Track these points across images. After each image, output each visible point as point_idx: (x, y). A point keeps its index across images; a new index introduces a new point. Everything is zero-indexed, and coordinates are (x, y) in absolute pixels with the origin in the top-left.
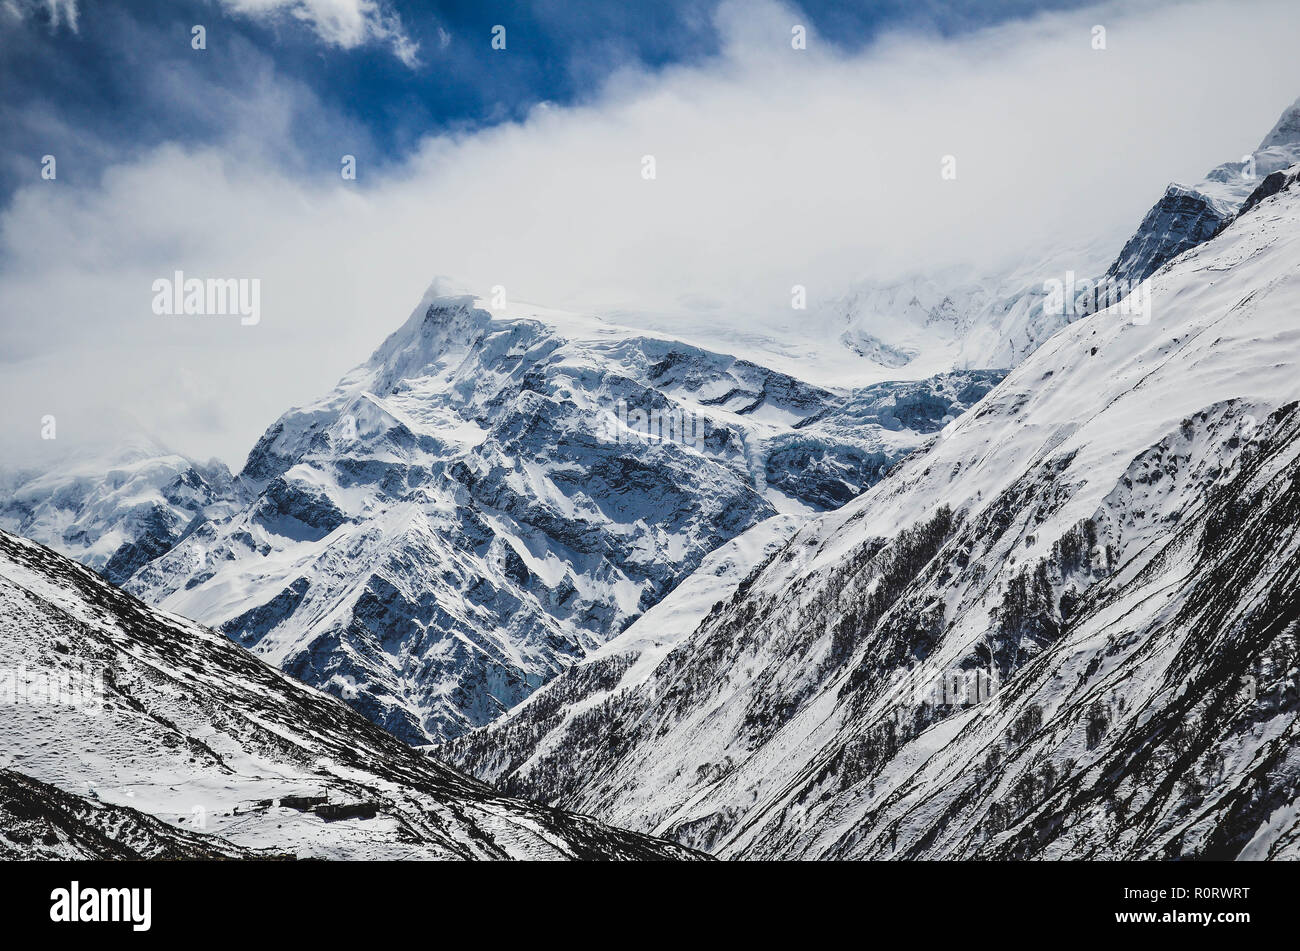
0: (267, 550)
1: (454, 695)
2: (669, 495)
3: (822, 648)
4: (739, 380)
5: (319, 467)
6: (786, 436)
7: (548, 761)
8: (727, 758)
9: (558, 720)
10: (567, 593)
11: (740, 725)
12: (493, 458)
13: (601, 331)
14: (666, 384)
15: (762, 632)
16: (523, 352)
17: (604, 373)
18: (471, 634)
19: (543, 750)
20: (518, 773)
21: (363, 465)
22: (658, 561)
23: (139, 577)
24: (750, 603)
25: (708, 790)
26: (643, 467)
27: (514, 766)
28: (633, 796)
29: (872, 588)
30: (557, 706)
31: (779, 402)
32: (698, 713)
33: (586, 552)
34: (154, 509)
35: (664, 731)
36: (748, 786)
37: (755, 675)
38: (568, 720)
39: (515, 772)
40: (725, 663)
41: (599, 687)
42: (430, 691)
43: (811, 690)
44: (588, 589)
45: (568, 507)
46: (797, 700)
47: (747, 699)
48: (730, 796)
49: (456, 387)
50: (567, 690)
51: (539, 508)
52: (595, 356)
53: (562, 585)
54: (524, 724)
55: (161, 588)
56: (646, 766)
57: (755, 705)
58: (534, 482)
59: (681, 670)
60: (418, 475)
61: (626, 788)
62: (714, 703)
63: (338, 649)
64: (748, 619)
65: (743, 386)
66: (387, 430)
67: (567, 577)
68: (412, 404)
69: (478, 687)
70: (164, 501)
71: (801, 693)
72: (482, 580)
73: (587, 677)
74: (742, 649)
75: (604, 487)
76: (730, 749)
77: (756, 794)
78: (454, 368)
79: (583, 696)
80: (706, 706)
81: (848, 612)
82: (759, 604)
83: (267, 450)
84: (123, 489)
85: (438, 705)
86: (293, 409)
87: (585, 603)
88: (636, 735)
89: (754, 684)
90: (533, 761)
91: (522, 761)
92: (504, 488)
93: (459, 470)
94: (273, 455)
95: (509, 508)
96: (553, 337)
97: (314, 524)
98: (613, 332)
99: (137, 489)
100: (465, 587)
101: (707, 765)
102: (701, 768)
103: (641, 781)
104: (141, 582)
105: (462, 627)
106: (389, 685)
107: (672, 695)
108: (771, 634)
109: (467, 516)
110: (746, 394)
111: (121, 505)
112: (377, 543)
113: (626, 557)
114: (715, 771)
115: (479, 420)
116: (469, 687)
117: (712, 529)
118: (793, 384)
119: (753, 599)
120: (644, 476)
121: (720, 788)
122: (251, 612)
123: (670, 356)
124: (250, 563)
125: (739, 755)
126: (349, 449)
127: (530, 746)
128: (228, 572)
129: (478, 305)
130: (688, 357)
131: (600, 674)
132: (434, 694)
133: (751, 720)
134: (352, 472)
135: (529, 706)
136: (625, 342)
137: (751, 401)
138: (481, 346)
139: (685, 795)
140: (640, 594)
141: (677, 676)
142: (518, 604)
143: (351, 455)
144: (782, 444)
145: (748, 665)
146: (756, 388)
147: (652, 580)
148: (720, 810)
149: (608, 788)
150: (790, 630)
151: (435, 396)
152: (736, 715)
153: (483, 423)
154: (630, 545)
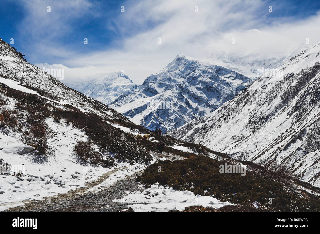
0: (144, 97)
1: (174, 125)
2: (217, 93)
3: (277, 101)
4: (232, 74)
5: (155, 84)
6: (240, 84)
7: (189, 137)
8: (242, 134)
9: (192, 129)
10: (197, 109)
11: (246, 124)
12: (185, 84)
13: (207, 64)
14: (218, 74)
15: (253, 99)
16: (193, 66)
17: (207, 71)
18: (178, 115)
19: (188, 134)
20: (182, 139)
21: (163, 84)
22: (214, 105)
23: (122, 100)
24: (248, 93)
25: (236, 144)
26: (213, 88)
27: (181, 137)
28: (209, 144)
29: (294, 84)
30: (192, 126)
31: (239, 79)
32: (231, 121)
33: (201, 102)
34: (129, 91)
35: (220, 126)
36: (253, 143)
37: (251, 111)
38: (194, 129)
39: (181, 139)
40: (240, 108)
41: (201, 122)
42: (170, 124)
43: (273, 114)
44: (201, 109)
45: (198, 93)
46: (268, 117)
47: (249, 117)
48: (246, 146)
49: (180, 72)
50: (194, 123)
51: (193, 93)
52: (206, 68)
53: (196, 108)
54: (184, 129)
55: (125, 102)
56: (214, 135)
57: (252, 118)
58: (193, 89)
59: (226, 110)
60: (172, 86)
61: (207, 141)
62: (237, 118)
63: (154, 115)
64: (247, 96)
65: (233, 75)
66: (167, 78)
67: (197, 106)
68: (172, 74)
69: (179, 124)
70: (130, 90)
71: (269, 115)
72: (181, 105)
73: (199, 120)
74: (246, 104)
75: (206, 90)
76: (243, 131)
77: (256, 146)
78: (180, 69)
79: (198, 124)
80: (234, 119)
81: (285, 91)
82: (250, 93)
83: (147, 81)
84: (124, 88)
85: (171, 127)
86: (152, 74)
87: (200, 111)
88: (211, 127)
89: (251, 113)
90: (185, 137)
91: (183, 136)
92: (187, 89)
93: (179, 85)
94: (148, 82)
95: (188, 93)
96: (199, 64)
97: (153, 93)
98: (209, 64)
99: (126, 88)
100: (178, 106)
101: (235, 136)
102: (233, 137)
103: (212, 139)
104: (122, 101)
105: (177, 113)
106: (163, 123)
107: (223, 116)
108: (256, 99)
109: (180, 94)
110: (233, 77)
111: (123, 90)
112: (163, 97)
113: (208, 104)
114: (238, 138)
115: (184, 78)
116: (177, 124)
117: (225, 100)
118: (242, 76)
119: (248, 92)
120: (213, 89)
121: (241, 143)
122: (139, 107)
123: (220, 69)
124: (141, 99)
125: (246, 133)
126: (160, 81)
127: (185, 133)
128: (137, 100)
129: (185, 58)
130: (223, 69)
131: (202, 120)
132: (171, 125)
133: (250, 123)
134: (161, 85)
135: (186, 125)
136: (212, 66)
137: (234, 78)
138: (185, 65)
139: (227, 145)
140: (210, 110)
141: (225, 112)
142: (188, 110)
143: (161, 82)
144: (239, 86)
145: (248, 108)
146: (235, 76)
147: (213, 108)
148: (242, 151)
149: (202, 141)
150: (263, 98)
151: (176, 73)
152: (245, 121)
153: (185, 78)
154: (209, 102)
